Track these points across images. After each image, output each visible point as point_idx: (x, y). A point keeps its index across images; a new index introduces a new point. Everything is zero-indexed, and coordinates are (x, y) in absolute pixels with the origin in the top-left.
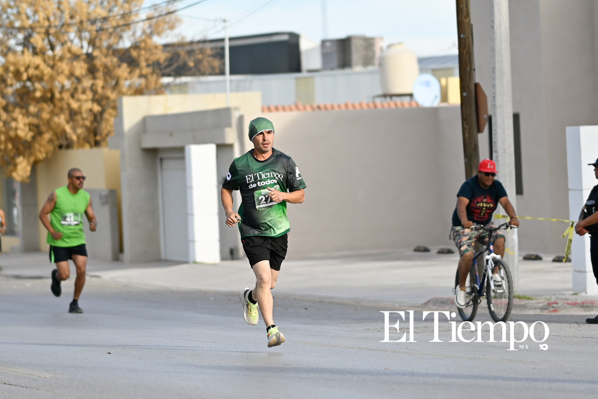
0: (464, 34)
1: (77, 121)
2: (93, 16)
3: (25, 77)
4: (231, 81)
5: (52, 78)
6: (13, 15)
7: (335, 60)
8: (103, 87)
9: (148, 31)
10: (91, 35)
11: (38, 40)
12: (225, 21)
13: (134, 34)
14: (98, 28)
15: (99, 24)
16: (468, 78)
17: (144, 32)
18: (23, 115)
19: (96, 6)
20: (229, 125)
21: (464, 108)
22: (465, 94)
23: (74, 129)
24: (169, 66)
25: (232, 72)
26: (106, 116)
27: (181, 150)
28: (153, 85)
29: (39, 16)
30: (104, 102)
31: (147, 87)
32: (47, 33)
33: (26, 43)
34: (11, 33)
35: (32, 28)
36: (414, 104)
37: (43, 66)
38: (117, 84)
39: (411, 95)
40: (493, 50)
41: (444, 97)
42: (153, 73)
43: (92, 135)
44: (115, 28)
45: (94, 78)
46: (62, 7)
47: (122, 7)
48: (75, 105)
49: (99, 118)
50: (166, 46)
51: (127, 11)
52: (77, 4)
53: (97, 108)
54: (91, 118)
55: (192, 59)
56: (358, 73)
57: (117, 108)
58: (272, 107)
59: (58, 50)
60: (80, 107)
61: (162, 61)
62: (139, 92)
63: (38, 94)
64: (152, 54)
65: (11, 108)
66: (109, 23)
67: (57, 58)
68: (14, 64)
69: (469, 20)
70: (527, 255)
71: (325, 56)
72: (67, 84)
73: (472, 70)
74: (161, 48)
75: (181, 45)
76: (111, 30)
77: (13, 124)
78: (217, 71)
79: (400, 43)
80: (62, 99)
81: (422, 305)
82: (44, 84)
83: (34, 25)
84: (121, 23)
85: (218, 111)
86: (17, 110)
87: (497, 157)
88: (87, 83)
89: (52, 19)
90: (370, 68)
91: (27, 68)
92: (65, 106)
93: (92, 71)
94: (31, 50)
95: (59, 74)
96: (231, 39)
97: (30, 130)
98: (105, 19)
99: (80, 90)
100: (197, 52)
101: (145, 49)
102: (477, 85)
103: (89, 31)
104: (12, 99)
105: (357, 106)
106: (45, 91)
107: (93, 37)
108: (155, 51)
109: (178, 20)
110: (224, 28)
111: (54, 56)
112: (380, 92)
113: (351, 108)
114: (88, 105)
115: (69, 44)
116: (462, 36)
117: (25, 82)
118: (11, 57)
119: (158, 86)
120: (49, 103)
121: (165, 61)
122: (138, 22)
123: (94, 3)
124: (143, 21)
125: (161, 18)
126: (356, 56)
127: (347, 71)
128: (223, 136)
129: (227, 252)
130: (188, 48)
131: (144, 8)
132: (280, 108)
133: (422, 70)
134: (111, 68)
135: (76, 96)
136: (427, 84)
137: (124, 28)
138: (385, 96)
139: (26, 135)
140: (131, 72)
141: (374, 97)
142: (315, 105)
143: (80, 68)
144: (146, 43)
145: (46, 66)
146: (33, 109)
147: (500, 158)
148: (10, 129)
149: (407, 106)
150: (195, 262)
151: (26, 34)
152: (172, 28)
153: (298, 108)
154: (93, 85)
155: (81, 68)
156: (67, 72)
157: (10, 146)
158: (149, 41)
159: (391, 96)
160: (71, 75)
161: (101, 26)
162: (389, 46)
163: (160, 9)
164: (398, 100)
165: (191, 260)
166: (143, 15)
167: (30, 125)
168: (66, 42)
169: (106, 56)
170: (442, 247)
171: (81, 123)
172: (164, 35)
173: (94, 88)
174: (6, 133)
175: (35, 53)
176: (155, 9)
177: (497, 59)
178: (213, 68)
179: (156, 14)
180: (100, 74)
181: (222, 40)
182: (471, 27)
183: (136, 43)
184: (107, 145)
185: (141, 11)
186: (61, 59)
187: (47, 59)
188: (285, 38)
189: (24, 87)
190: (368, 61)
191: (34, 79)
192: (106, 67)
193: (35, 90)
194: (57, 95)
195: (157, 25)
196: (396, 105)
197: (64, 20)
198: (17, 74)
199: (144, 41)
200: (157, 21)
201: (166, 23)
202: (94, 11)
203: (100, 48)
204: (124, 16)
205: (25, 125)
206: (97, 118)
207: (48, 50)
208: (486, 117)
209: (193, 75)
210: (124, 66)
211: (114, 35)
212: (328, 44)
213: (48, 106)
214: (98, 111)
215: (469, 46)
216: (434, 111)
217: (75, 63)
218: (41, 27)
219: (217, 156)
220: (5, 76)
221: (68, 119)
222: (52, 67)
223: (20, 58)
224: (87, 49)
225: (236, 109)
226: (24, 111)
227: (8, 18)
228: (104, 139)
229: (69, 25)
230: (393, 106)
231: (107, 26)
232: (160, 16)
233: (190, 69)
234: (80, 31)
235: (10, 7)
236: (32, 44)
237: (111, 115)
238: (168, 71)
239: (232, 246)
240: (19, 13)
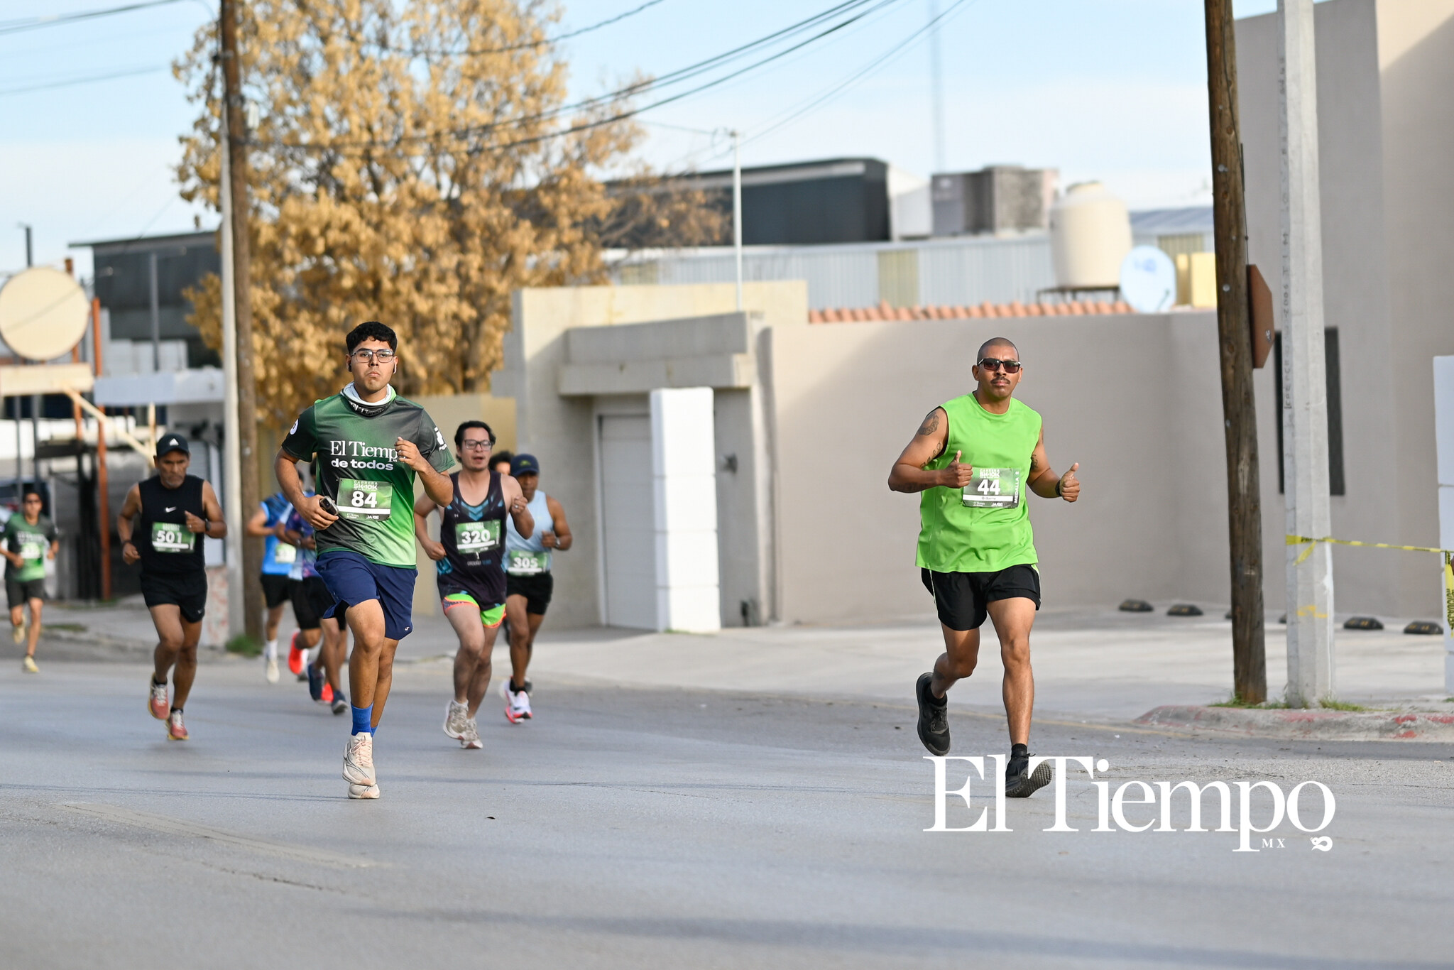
0: (1226, 166)
1: (428, 339)
2: (461, 123)
3: (320, 246)
4: (744, 258)
5: (376, 250)
6: (297, 119)
7: (960, 215)
8: (481, 270)
9: (576, 154)
10: (456, 161)
11: (348, 172)
12: (733, 134)
13: (546, 160)
14: (471, 148)
15: (473, 139)
16: (1232, 255)
17: (566, 156)
18: (316, 325)
19: (467, 103)
20: (742, 350)
21: (1224, 316)
22: (1226, 288)
23: (421, 354)
24: (618, 226)
25: (746, 241)
26: (487, 327)
27: (642, 399)
28: (584, 265)
29: (350, 121)
30: (483, 301)
31: (572, 270)
32: (367, 157)
33: (324, 176)
34: (292, 157)
35: (336, 146)
36: (1121, 308)
37: (357, 224)
38: (510, 261)
39: (1116, 289)
40: (1285, 198)
41: (1184, 294)
42: (582, 242)
43: (457, 368)
44: (507, 147)
45: (464, 250)
46: (397, 103)
47: (522, 103)
48: (423, 306)
49: (472, 332)
50: (611, 185)
51: (532, 113)
52: (428, 98)
53: (468, 312)
54: (456, 332)
55: (666, 212)
56: (1006, 244)
57: (509, 312)
58: (830, 313)
59: (390, 192)
60: (434, 310)
61: (602, 216)
62: (555, 279)
63: (347, 283)
64: (583, 202)
65: (290, 311)
66: (494, 136)
67: (387, 208)
68: (299, 220)
69: (1236, 136)
70: (1353, 619)
71: (939, 207)
72: (408, 262)
73: (1242, 238)
74: (600, 188)
75: (643, 182)
76: (498, 152)
77: (296, 344)
78: (717, 237)
79: (1094, 182)
80: (396, 293)
81: (1136, 721)
82: (359, 261)
83: (339, 141)
84: (520, 136)
85: (717, 321)
86: (305, 316)
87: (1292, 417)
88: (448, 260)
89: (377, 127)
90: (1032, 233)
91: (326, 228)
92: (403, 307)
93: (459, 235)
94: (333, 192)
95: (390, 241)
96: (745, 171)
97: (330, 356)
98: (487, 129)
99: (434, 275)
100: (676, 197)
101: (568, 190)
102: (1250, 270)
103: (452, 154)
104: (293, 293)
105: (1005, 311)
106: (360, 276)
107: (461, 165)
108: (589, 195)
109: (637, 132)
110: (732, 148)
111: (381, 205)
112: (1052, 283)
113: (991, 315)
114: (452, 306)
115: (412, 180)
116: (1221, 169)
117: (319, 257)
118: (292, 206)
119: (595, 267)
120: (370, 301)
121: (609, 216)
122: (554, 136)
123: (465, 96)
124: (564, 133)
125: (602, 128)
126: (1003, 208)
127: (985, 238)
128: (728, 371)
129: (737, 609)
130: (657, 189)
131: (568, 107)
132: (846, 314)
133: (1139, 238)
134: (499, 230)
135: (425, 286)
136: (1149, 267)
137: (525, 147)
138: (1062, 290)
139: (322, 367)
140: (538, 239)
141: (1039, 293)
142: (918, 308)
143: (435, 230)
144: (570, 179)
145: (364, 225)
146: (335, 313)
147: (1297, 420)
148: (290, 353)
149: (1106, 311)
150: (669, 631)
151: (324, 158)
152: (624, 147)
153: (882, 315)
154: (460, 264)
155: (437, 228)
156: (406, 237)
157: (288, 389)
158: (576, 175)
159: (1075, 290)
160: (416, 244)
161: (477, 144)
162: (1070, 189)
163: (599, 110)
164: (1089, 299)
165: (661, 627)
166: (565, 122)
167: (329, 345)
168: (405, 177)
169: (488, 205)
170: (1177, 601)
171: (435, 342)
172: (607, 164)
173: (463, 270)
174: (281, 363)
175: (342, 198)
176: (591, 110)
177: (1293, 216)
178: (708, 231)
179: (592, 120)
180: (475, 243)
181: (728, 173)
182: (1239, 150)
183: (550, 178)
184: (489, 388)
185: (560, 114)
186: (396, 210)
187: (366, 211)
188: (858, 169)
189: (319, 267)
190: (1027, 219)
191: (339, 252)
192: (487, 227)
193: (340, 274)
194: (387, 285)
195: (594, 141)
196: (1084, 309)
197: (401, 131)
198: (305, 241)
199: (566, 174)
200: (593, 133)
201: (611, 137)
202: (465, 113)
203: (475, 188)
204: (524, 123)
205: (319, 345)
206: (469, 332)
207: (368, 192)
208: (1270, 336)
209: (668, 244)
210: (526, 225)
211: (505, 161)
212: (945, 183)
213: (369, 307)
214: (471, 318)
215: (1235, 189)
216: (1162, 322)
217: (423, 220)
218: (355, 144)
219: (715, 413)
220: (280, 245)
221: (409, 334)
222: (377, 227)
223: (310, 207)
224: (448, 189)
225: (755, 315)
226: (318, 317)
227: (286, 124)
228: (483, 376)
229: (412, 141)
230: (1078, 311)
231: (491, 142)
232: (601, 123)
233: (661, 232)
234: (434, 153)
235: (291, 102)
236: (334, 179)
237: (497, 327)
238: (615, 235)
239: (746, 599)
240: (309, 115)
